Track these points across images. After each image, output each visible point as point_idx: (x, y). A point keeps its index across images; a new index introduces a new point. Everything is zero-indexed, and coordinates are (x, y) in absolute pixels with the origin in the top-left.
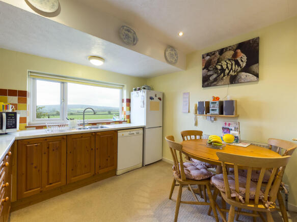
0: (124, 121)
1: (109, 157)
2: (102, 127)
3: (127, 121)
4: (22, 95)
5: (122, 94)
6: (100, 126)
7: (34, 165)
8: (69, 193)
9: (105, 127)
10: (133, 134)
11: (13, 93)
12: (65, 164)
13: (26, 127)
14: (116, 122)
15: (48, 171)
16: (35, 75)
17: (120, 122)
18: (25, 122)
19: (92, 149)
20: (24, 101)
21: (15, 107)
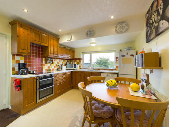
3: (116, 70)
4: (80, 59)
5: (115, 55)
10: (110, 76)
11: (78, 59)
13: (81, 68)
14: (110, 70)
16: (84, 53)
20: (80, 61)
21: (78, 63)
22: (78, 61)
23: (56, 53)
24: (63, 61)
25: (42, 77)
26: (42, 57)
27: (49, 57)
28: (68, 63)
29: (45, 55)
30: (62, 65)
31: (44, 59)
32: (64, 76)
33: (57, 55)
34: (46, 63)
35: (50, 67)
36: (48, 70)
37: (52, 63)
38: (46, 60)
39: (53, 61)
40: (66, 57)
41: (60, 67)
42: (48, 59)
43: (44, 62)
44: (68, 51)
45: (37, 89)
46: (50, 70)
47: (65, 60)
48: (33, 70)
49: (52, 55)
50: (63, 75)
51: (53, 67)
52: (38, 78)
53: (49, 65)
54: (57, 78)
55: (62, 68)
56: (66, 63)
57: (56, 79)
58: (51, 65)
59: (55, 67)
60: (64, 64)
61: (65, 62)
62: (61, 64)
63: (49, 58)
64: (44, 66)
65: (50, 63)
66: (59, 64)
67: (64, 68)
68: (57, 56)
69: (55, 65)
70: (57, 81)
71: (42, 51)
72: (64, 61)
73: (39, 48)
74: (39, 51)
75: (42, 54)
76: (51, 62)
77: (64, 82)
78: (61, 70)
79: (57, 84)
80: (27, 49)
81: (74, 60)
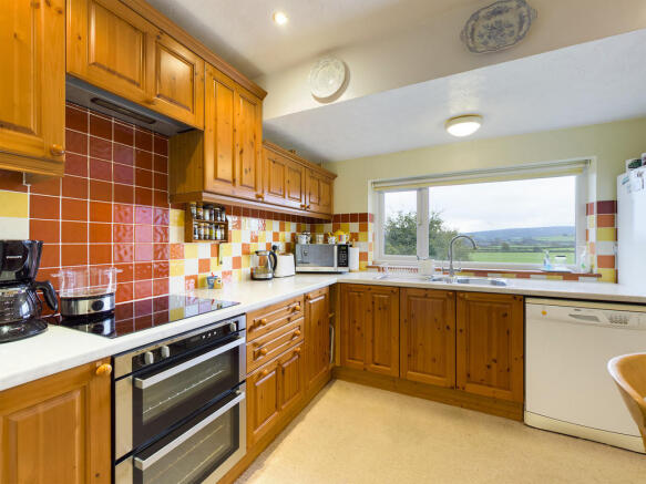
0: (590, 275)
1: (495, 361)
2: (494, 283)
3: (599, 276)
4: (362, 218)
5: (582, 189)
6: (490, 279)
7: (357, 325)
8: (404, 397)
9: (503, 284)
10: (596, 319)
11: (353, 218)
12: (397, 338)
13: (368, 267)
14: (550, 274)
15: (373, 341)
16: (382, 186)
17: (568, 276)
18: (366, 259)
19: (448, 328)
20: (364, 229)
21: (354, 237)
22: (354, 227)
23: (248, 179)
24: (275, 225)
25: (158, 352)
26: (162, 201)
27: (206, 197)
28: (304, 240)
29: (183, 189)
30: (274, 248)
31: (174, 215)
32: (299, 320)
33: (255, 189)
34: (188, 239)
35: (214, 261)
36: (203, 280)
37: (226, 239)
38: (188, 218)
39: (230, 225)
40: (297, 205)
41: (263, 263)
42: (198, 217)
43: (175, 233)
44: (308, 172)
45: (114, 462)
46: (211, 283)
47: (287, 224)
48: (99, 289)
49: (227, 189)
50: (294, 309)
51: (227, 265)
52: (124, 366)
53: (203, 249)
54: (260, 336)
55: (274, 268)
56: (294, 239)
57: (255, 345)
58: (216, 252)
59: (237, 263)
60: (281, 246)
61: (286, 236)
62: (268, 245)
63: (206, 206)
64: (179, 255)
65: (210, 238)
66: (261, 247)
67: (286, 263)
68: (252, 195)
69: (238, 252)
70: (260, 353)
71: (161, 165)
72: (282, 229)
73: (143, 142)
74: (143, 160)
75: (162, 182)
76: (219, 234)
77: (295, 353)
78: (274, 277)
79: (261, 375)
80: (33, 127)
81: (328, 221)
